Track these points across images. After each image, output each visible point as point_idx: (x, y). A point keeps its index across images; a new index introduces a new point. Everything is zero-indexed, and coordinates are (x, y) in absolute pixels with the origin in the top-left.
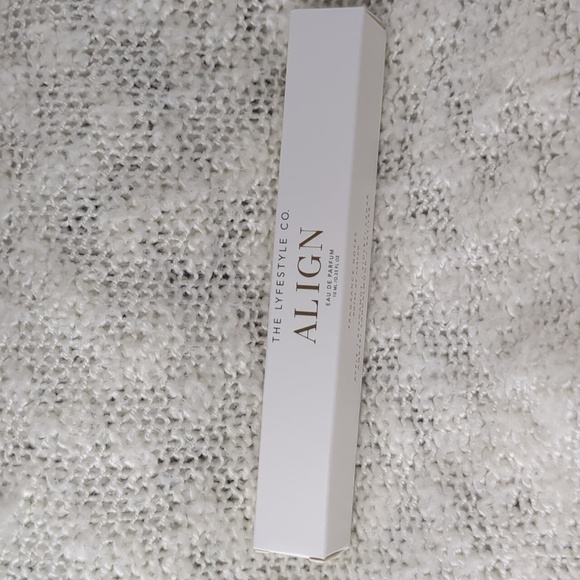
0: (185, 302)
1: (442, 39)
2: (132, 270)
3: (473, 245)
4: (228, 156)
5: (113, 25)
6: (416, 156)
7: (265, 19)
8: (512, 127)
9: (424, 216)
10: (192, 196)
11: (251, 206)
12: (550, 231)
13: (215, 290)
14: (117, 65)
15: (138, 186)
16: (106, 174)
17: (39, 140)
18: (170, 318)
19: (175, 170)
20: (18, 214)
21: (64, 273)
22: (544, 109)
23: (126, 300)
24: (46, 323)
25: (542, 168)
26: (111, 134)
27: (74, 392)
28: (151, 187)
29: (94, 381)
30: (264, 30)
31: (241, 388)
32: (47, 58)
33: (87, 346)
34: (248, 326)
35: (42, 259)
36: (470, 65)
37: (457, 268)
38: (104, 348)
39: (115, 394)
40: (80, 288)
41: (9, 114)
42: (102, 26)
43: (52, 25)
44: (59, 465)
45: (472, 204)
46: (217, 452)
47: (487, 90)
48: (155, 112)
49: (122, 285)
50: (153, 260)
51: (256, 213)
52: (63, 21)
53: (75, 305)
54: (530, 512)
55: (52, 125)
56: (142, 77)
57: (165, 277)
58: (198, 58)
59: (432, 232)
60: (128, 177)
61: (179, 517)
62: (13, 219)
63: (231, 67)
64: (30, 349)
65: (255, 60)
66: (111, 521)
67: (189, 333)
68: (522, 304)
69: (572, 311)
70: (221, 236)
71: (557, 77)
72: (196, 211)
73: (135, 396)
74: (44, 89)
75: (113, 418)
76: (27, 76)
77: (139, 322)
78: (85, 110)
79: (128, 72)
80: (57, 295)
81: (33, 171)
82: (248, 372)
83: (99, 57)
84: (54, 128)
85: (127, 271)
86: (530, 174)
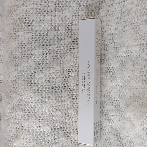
0: (56, 93)
1: (113, 32)
2: (43, 87)
3: (120, 81)
4: (64, 60)
5: (37, 32)
6: (107, 58)
7: (72, 27)
8: (128, 55)
9: (109, 73)
10: (56, 69)
11: (70, 70)
12: (136, 80)
13: (63, 90)
14: (38, 41)
15: (44, 68)
16: (37, 65)
17: (22, 58)
18: (52, 97)
19: (52, 63)
20: (18, 75)
21: (28, 88)
22: (134, 52)
23: (42, 94)
24: (25, 99)
25: (134, 65)
26: (38, 57)
27: (32, 115)
28: (47, 68)
29: (36, 112)
30: (72, 30)
31: (69, 112)
32: (23, 39)
33: (34, 104)
34: (70, 97)
35: (23, 85)
36: (119, 39)
37: (117, 86)
38: (38, 105)
39: (41, 115)
40: (32, 92)
41: (15, 52)
42: (35, 32)
43: (23, 32)
44: (29, 131)
45: (119, 71)
46: (64, 126)
47: (122, 46)
48: (47, 51)
49: (41, 90)
50: (48, 84)
51: (71, 72)
52: (26, 31)
53: (31, 95)
54: (132, 144)
55: (24, 55)
56: (44, 43)
57: (51, 88)
58: (57, 38)
59: (111, 77)
60: (42, 66)
61: (56, 141)
62: (17, 76)
63: (65, 39)
64: (22, 105)
65: (70, 37)
66: (41, 143)
67: (57, 100)
68: (131, 96)
69: (141, 100)
70: (63, 77)
71: (137, 45)
72: (57, 73)
73: (45, 115)
74: (22, 46)
75: (40, 120)
76: (18, 43)
77: (45, 99)
78: (32, 51)
79: (41, 42)
80: (27, 93)
81: (21, 65)
82: (70, 108)
83: (34, 39)
84: (25, 56)
85: (42, 87)
86: (132, 66)
